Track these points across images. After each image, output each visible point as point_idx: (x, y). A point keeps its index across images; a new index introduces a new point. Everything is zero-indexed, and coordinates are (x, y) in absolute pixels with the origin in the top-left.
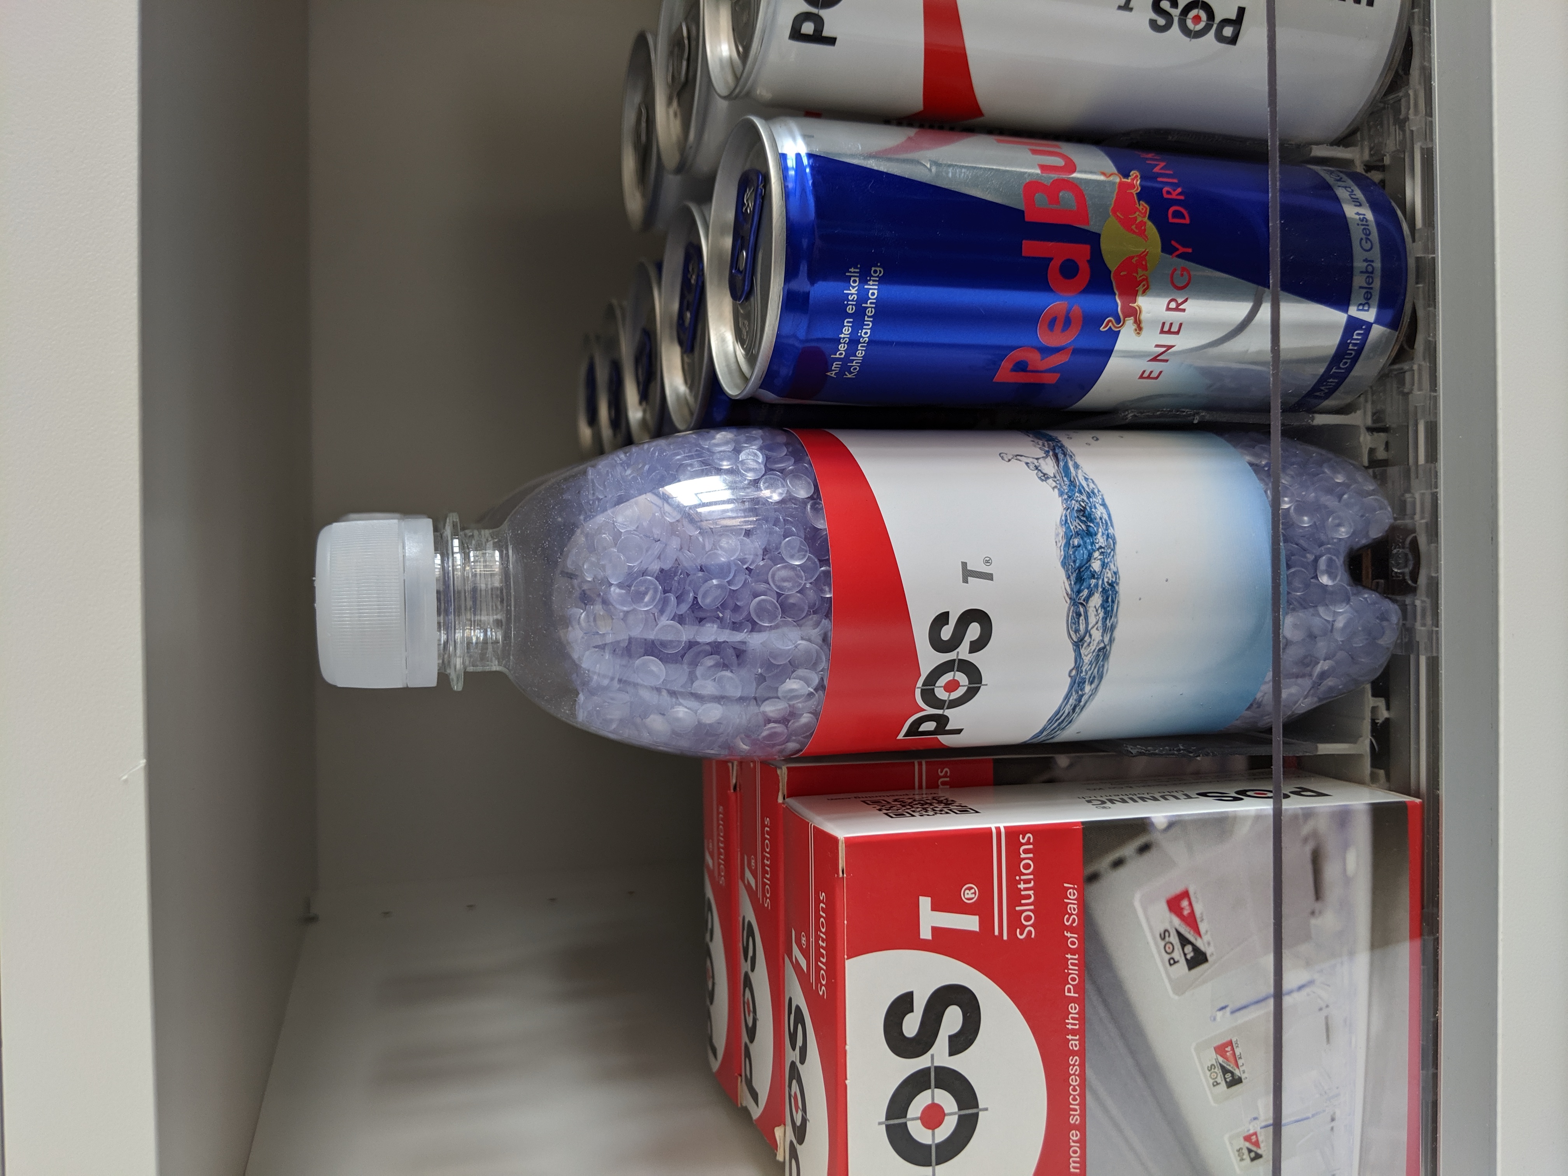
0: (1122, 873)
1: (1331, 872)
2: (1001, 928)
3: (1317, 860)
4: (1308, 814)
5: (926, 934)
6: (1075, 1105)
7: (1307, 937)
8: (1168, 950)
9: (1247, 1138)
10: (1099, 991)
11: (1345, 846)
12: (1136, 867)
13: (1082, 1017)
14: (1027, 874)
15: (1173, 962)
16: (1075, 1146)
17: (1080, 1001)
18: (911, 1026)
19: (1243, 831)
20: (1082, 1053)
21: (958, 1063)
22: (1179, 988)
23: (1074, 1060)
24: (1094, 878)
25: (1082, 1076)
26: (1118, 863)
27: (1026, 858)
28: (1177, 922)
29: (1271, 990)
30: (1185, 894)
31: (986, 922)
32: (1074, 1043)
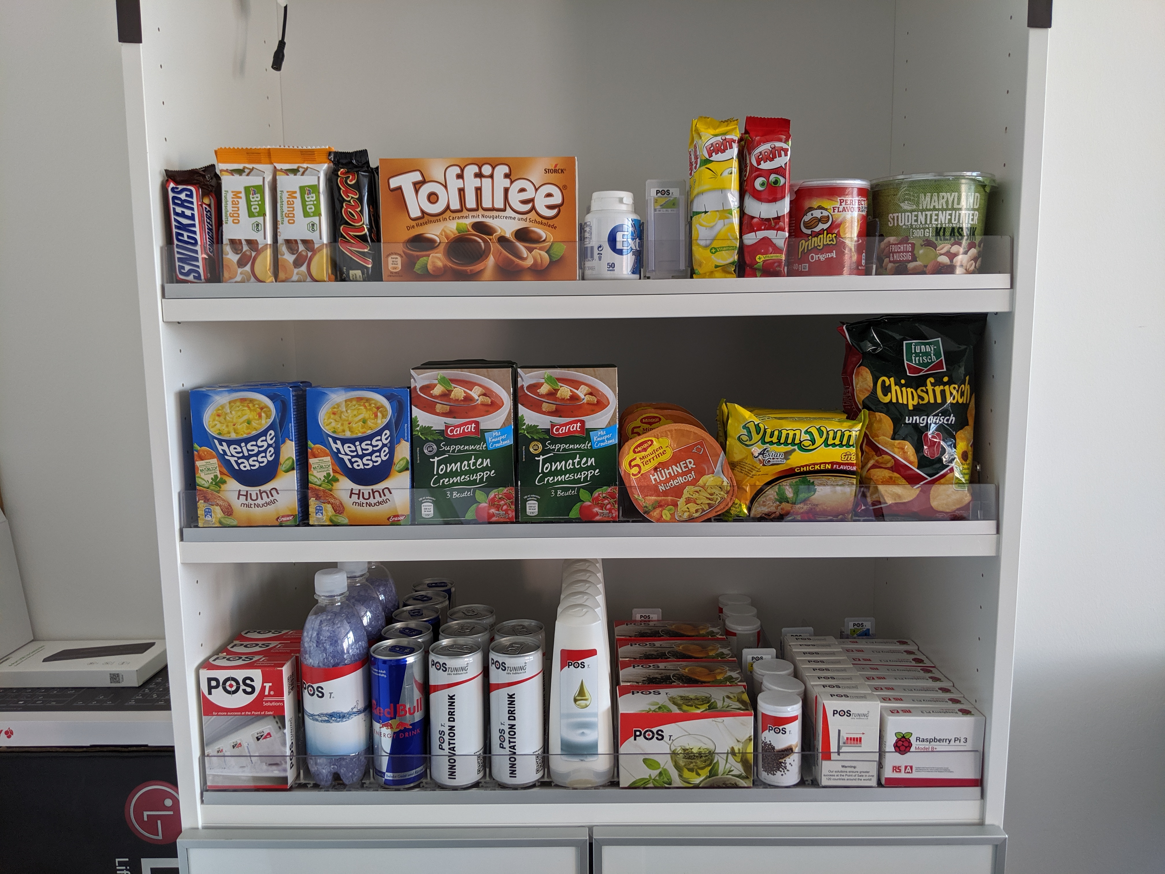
0: (275, 723)
1: (274, 767)
2: (266, 699)
3: (276, 764)
4: (286, 763)
5: (265, 684)
6: (231, 713)
7: (262, 762)
8: (260, 733)
9: (222, 750)
10: (252, 719)
11: (279, 771)
12: (277, 726)
13: (248, 715)
14: (275, 704)
15: (258, 734)
16: (223, 714)
17: (251, 715)
18: (248, 682)
19: (283, 749)
20: (241, 715)
21: (241, 690)
22: (253, 735)
23: (240, 713)
24: (274, 717)
25: (237, 715)
26: (277, 723)
27: (278, 704)
28: (265, 734)
29: (252, 755)
30: (271, 736)
31: (267, 696)
32: (243, 713)
